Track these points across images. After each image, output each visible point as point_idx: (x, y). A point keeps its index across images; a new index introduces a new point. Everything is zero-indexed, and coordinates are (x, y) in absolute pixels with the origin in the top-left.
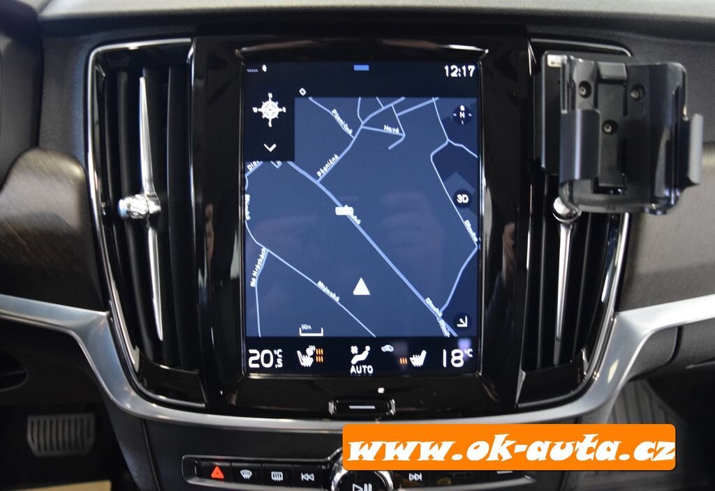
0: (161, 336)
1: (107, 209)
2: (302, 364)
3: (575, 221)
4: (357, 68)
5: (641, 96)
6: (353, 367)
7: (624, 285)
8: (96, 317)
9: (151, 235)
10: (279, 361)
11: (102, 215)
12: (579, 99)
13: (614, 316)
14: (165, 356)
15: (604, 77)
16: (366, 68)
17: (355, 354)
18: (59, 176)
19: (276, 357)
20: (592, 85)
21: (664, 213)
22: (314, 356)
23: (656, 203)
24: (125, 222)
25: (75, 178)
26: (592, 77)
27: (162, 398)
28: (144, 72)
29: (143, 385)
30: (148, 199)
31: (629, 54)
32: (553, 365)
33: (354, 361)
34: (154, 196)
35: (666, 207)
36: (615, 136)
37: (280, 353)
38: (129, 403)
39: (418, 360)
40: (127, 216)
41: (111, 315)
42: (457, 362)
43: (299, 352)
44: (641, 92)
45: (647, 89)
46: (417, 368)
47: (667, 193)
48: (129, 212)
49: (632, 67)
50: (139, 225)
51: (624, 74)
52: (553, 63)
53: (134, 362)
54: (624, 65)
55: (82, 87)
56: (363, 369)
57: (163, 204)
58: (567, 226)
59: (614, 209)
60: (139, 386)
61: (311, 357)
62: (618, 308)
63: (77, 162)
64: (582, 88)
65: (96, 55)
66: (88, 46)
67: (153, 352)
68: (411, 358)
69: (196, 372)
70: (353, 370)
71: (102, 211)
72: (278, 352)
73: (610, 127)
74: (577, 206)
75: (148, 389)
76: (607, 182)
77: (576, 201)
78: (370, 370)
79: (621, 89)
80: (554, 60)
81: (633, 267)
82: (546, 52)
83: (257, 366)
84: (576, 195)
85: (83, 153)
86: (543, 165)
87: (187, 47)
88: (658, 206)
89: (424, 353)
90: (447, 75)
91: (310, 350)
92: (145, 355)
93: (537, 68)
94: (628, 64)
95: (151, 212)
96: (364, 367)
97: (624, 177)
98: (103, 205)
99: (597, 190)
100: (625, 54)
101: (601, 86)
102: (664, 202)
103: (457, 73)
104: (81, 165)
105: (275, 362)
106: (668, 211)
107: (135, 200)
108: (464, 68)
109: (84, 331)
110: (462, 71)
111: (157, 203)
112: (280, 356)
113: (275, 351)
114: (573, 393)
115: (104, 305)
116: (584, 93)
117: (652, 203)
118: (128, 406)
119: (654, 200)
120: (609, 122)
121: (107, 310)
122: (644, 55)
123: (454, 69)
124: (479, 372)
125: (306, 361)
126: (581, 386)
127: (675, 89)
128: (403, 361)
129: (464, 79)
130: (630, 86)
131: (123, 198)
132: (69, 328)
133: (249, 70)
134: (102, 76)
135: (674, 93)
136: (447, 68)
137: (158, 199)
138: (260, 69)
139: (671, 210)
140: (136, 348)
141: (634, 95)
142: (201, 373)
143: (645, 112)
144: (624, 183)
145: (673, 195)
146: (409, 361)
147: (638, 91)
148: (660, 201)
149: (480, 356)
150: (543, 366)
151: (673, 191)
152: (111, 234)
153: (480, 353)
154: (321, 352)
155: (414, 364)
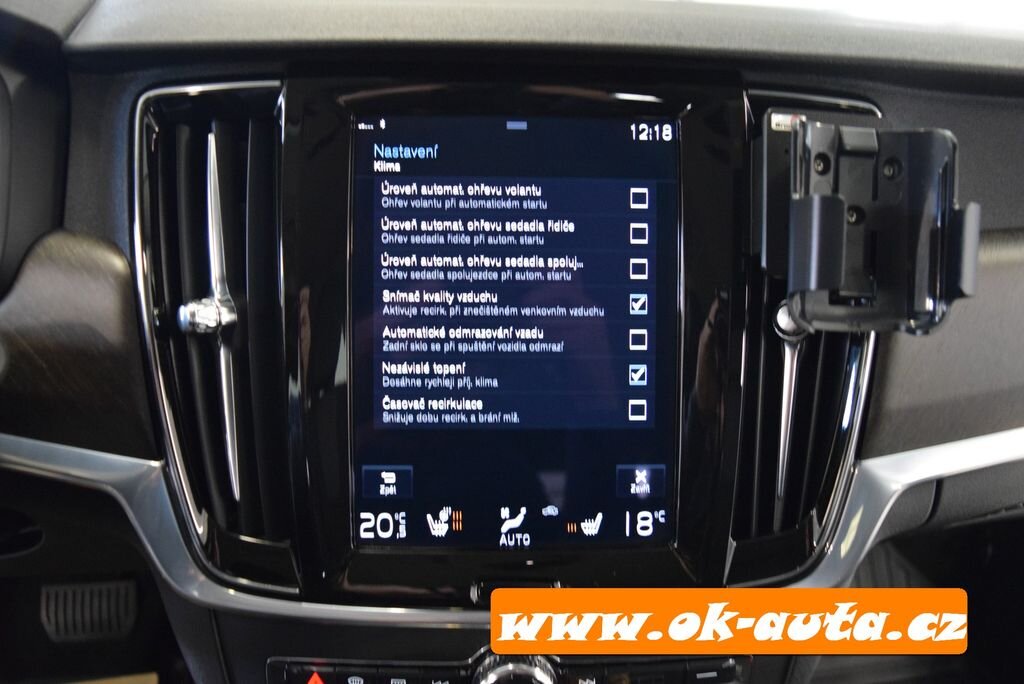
0: (237, 495)
1: (160, 317)
2: (434, 533)
3: (804, 339)
4: (511, 125)
5: (896, 172)
6: (503, 536)
7: (868, 424)
8: (146, 467)
9: (224, 356)
10: (402, 528)
11: (155, 325)
12: (814, 177)
13: (854, 465)
14: (242, 521)
15: (848, 148)
16: (522, 126)
17: (506, 519)
18: (94, 270)
19: (397, 524)
20: (832, 157)
21: (926, 332)
22: (450, 522)
23: (915, 318)
24: (187, 336)
25: (116, 275)
26: (831, 147)
27: (244, 581)
28: (214, 126)
29: (215, 564)
30: (219, 304)
31: (879, 115)
32: (773, 532)
33: (505, 528)
34: (228, 301)
35: (929, 323)
36: (861, 227)
37: (403, 518)
38: (197, 589)
40: (190, 328)
41: (167, 464)
42: (645, 528)
43: (429, 517)
44: (896, 168)
45: (904, 164)
46: (590, 537)
47: (929, 304)
49: (882, 132)
50: (208, 340)
51: (874, 143)
52: (778, 125)
53: (200, 530)
54: (874, 131)
55: (125, 146)
56: (516, 540)
57: (240, 309)
58: (793, 346)
59: (859, 326)
60: (209, 565)
61: (446, 522)
62: (861, 455)
63: (118, 250)
64: (818, 161)
65: (147, 103)
66: (134, 88)
67: (228, 519)
68: (583, 525)
69: (286, 544)
70: (503, 540)
71: (154, 320)
72: (400, 516)
73: (855, 216)
74: (810, 323)
75: (223, 569)
76: (850, 291)
77: (808, 316)
78: (526, 540)
79: (870, 163)
80: (780, 121)
82: (769, 110)
83: (371, 535)
84: (809, 307)
85: (127, 239)
86: (764, 264)
87: (275, 93)
88: (919, 323)
89: (600, 516)
90: (634, 137)
91: (444, 514)
92: (216, 521)
93: (757, 129)
94: (881, 130)
95: (224, 323)
96: (519, 536)
97: (872, 281)
98: (156, 312)
99: (836, 299)
100: (874, 114)
101: (845, 162)
102: (928, 318)
103: (648, 135)
104: (126, 257)
105: (396, 530)
106: (931, 331)
107: (201, 307)
108: (657, 128)
109: (129, 487)
110: (654, 133)
111: (231, 310)
112: (403, 522)
113: (396, 515)
115: (158, 451)
116: (820, 168)
117: (909, 319)
118: (196, 594)
119: (913, 315)
120: (854, 209)
121: (161, 459)
123: (644, 130)
124: (674, 542)
125: (439, 529)
126: (810, 562)
127: (943, 164)
128: (571, 528)
129: (656, 144)
130: (883, 159)
131: (185, 304)
132: (107, 483)
133: (362, 126)
134: (155, 131)
135: (941, 171)
136: (633, 127)
137: (233, 304)
138: (377, 125)
139: (935, 329)
140: (204, 511)
141: (887, 171)
142: (293, 546)
143: (901, 195)
144: (871, 291)
145: (938, 308)
146: (579, 528)
147: (893, 167)
148: (920, 316)
149: (675, 522)
150: (760, 533)
151: (938, 303)
152: (168, 352)
153: (675, 517)
154: (459, 515)
155: (587, 532)
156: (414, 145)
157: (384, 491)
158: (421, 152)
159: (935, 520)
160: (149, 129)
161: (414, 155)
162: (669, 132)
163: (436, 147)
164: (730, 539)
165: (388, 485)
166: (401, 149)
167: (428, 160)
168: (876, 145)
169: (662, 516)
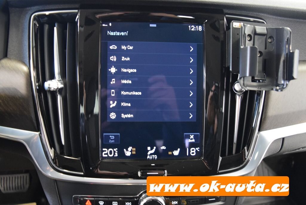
0: (63, 143)
1: (39, 86)
2: (126, 155)
3: (243, 93)
4: (151, 25)
5: (272, 41)
6: (148, 156)
7: (262, 121)
8: (33, 135)
9: (59, 98)
10: (116, 153)
11: (37, 89)
12: (247, 42)
13: (258, 133)
14: (65, 151)
15: (257, 33)
16: (155, 25)
17: (149, 150)
18: (17, 71)
19: (115, 152)
20: (252, 36)
22: (131, 151)
24: (47, 92)
25: (24, 72)
26: (252, 32)
27: (66, 171)
28: (56, 24)
29: (56, 166)
30: (58, 82)
31: (266, 23)
32: (233, 154)
33: (149, 153)
34: (60, 80)
36: (261, 58)
38: (50, 173)
40: (48, 89)
41: (41, 133)
42: (193, 153)
43: (125, 150)
44: (272, 39)
45: (274, 38)
46: (176, 156)
47: (283, 82)
48: (49, 88)
49: (268, 28)
50: (54, 94)
53: (52, 155)
54: (265, 28)
55: (27, 31)
56: (153, 157)
57: (65, 85)
58: (239, 95)
59: (261, 89)
60: (54, 165)
61: (130, 152)
62: (260, 130)
63: (24, 63)
64: (248, 37)
65: (34, 17)
66: (31, 12)
67: (60, 150)
68: (173, 152)
69: (79, 159)
71: (37, 87)
72: (115, 150)
73: (259, 54)
74: (246, 87)
75: (59, 167)
76: (258, 77)
77: (245, 85)
78: (156, 157)
79: (264, 38)
80: (236, 25)
81: (266, 113)
82: (232, 21)
83: (106, 156)
84: (245, 82)
85: (28, 61)
86: (231, 70)
87: (76, 14)
89: (179, 149)
90: (190, 30)
91: (130, 149)
92: (56, 152)
93: (228, 28)
94: (267, 27)
95: (59, 88)
97: (265, 75)
98: (37, 84)
99: (253, 80)
100: (264, 23)
101: (256, 36)
102: (282, 86)
103: (194, 29)
104: (27, 66)
105: (114, 154)
106: (283, 90)
107: (52, 82)
108: (197, 27)
109: (28, 141)
111: (62, 83)
112: (117, 151)
113: (114, 149)
114: (241, 166)
115: (37, 128)
116: (249, 39)
117: (277, 87)
118: (49, 175)
119: (277, 85)
121: (39, 131)
122: (273, 23)
123: (193, 27)
124: (202, 157)
125: (128, 154)
126: (245, 163)
127: (287, 38)
128: (170, 153)
129: (197, 32)
130: (268, 36)
131: (47, 81)
132: (21, 140)
133: (104, 25)
134: (37, 26)
135: (286, 40)
136: (190, 27)
137: (62, 82)
138: (108, 25)
139: (284, 89)
140: (53, 148)
141: (269, 40)
142: (81, 159)
143: (274, 48)
144: (265, 78)
145: (285, 83)
146: (172, 153)
147: (271, 39)
148: (280, 85)
149: (203, 151)
150: (229, 154)
151: (285, 81)
152: (41, 97)
153: (203, 149)
154: (134, 149)
155: (175, 154)
156: (120, 31)
157: (111, 141)
158: (123, 34)
159: (281, 151)
161: (120, 35)
162: (201, 28)
163: (127, 32)
164: (220, 156)
165: (112, 140)
166: (116, 32)
167: (125, 36)
168: (266, 32)
169: (198, 149)
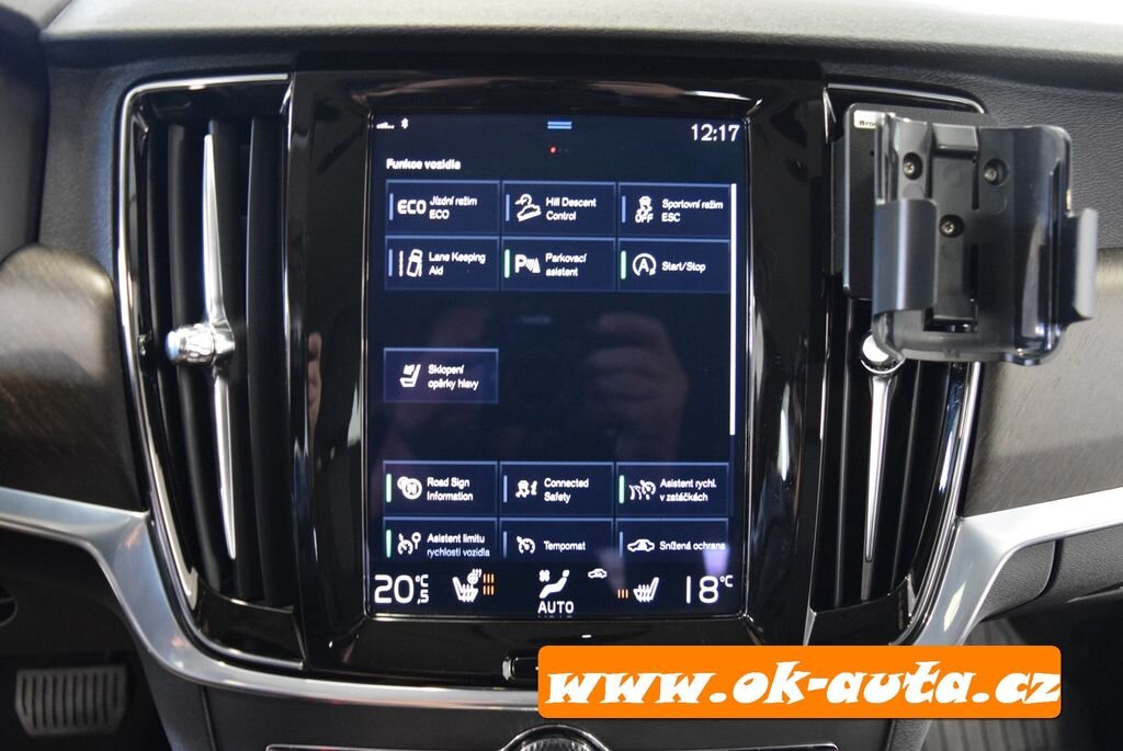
0: (233, 553)
1: (148, 345)
2: (460, 598)
3: (895, 373)
4: (553, 125)
5: (1001, 174)
6: (543, 603)
7: (972, 475)
8: (128, 520)
9: (220, 389)
10: (424, 594)
11: (140, 355)
12: (903, 182)
13: (956, 522)
14: (238, 583)
15: (942, 147)
16: (567, 125)
17: (545, 583)
18: (68, 290)
19: (418, 587)
20: (924, 158)
21: (1037, 363)
22: (479, 585)
23: (1023, 346)
24: (177, 367)
25: (97, 297)
26: (923, 147)
27: (234, 652)
28: (211, 125)
29: (203, 632)
30: (214, 331)
31: (982, 111)
32: (861, 602)
33: (543, 594)
34: (225, 326)
35: (1041, 352)
36: (960, 240)
37: (425, 581)
38: (181, 660)
39: (645, 593)
40: (180, 357)
41: (152, 517)
42: (709, 595)
43: (456, 581)
44: (1000, 170)
45: (1009, 167)
46: (645, 604)
47: (1039, 331)
48: (182, 352)
49: (983, 130)
50: (201, 372)
51: (974, 142)
52: (862, 122)
53: (188, 593)
54: (973, 128)
55: (110, 149)
56: (558, 606)
57: (240, 339)
58: (884, 379)
59: (957, 355)
60: (198, 633)
61: (475, 586)
62: (962, 511)
63: (97, 264)
64: (908, 164)
65: (136, 101)
66: (121, 84)
67: (221, 579)
68: (635, 591)
69: (289, 610)
70: (542, 607)
71: (139, 348)
72: (421, 579)
73: (952, 226)
74: (899, 350)
75: (211, 637)
76: (947, 313)
77: (898, 343)
78: (569, 607)
79: (969, 165)
80: (865, 118)
81: (986, 445)
82: (852, 106)
83: (388, 600)
84: (898, 332)
85: (110, 256)
86: (846, 285)
87: (283, 87)
88: (1027, 351)
89: (656, 581)
90: (696, 138)
91: (474, 577)
92: (207, 583)
93: (837, 129)
94: (981, 127)
95: (219, 351)
96: (561, 603)
97: (972, 303)
98: (142, 340)
99: (931, 325)
100: (975, 110)
101: (937, 161)
102: (1037, 345)
103: (712, 135)
104: (108, 275)
105: (417, 595)
106: (1042, 360)
107: (193, 332)
108: (722, 128)
109: (109, 543)
110: (719, 133)
111: (229, 338)
112: (426, 585)
113: (417, 577)
115: (142, 501)
116: (911, 172)
117: (1017, 347)
118: (179, 666)
119: (1021, 342)
120: (949, 218)
121: (146, 510)
122: (1004, 112)
123: (707, 130)
124: (744, 612)
125: (466, 593)
126: (905, 635)
127: (1054, 167)
128: (623, 594)
129: (722, 146)
130: (984, 161)
131: (175, 329)
132: (86, 539)
133: (381, 126)
134: (143, 133)
135: (1052, 173)
136: (695, 127)
137: (230, 330)
138: (398, 125)
139: (1047, 358)
140: (193, 570)
141: (989, 175)
142: (297, 613)
143: (1006, 202)
144: (973, 314)
145: (1050, 334)
146: (631, 594)
147: (996, 170)
148: (1029, 344)
149: (745, 587)
150: (844, 602)
151: (1049, 328)
152: (155, 386)
153: (745, 582)
154: (491, 578)
155: (640, 598)
159: (1055, 589)
160: (137, 128)
162: (737, 132)
168: (976, 144)
169: (730, 581)
